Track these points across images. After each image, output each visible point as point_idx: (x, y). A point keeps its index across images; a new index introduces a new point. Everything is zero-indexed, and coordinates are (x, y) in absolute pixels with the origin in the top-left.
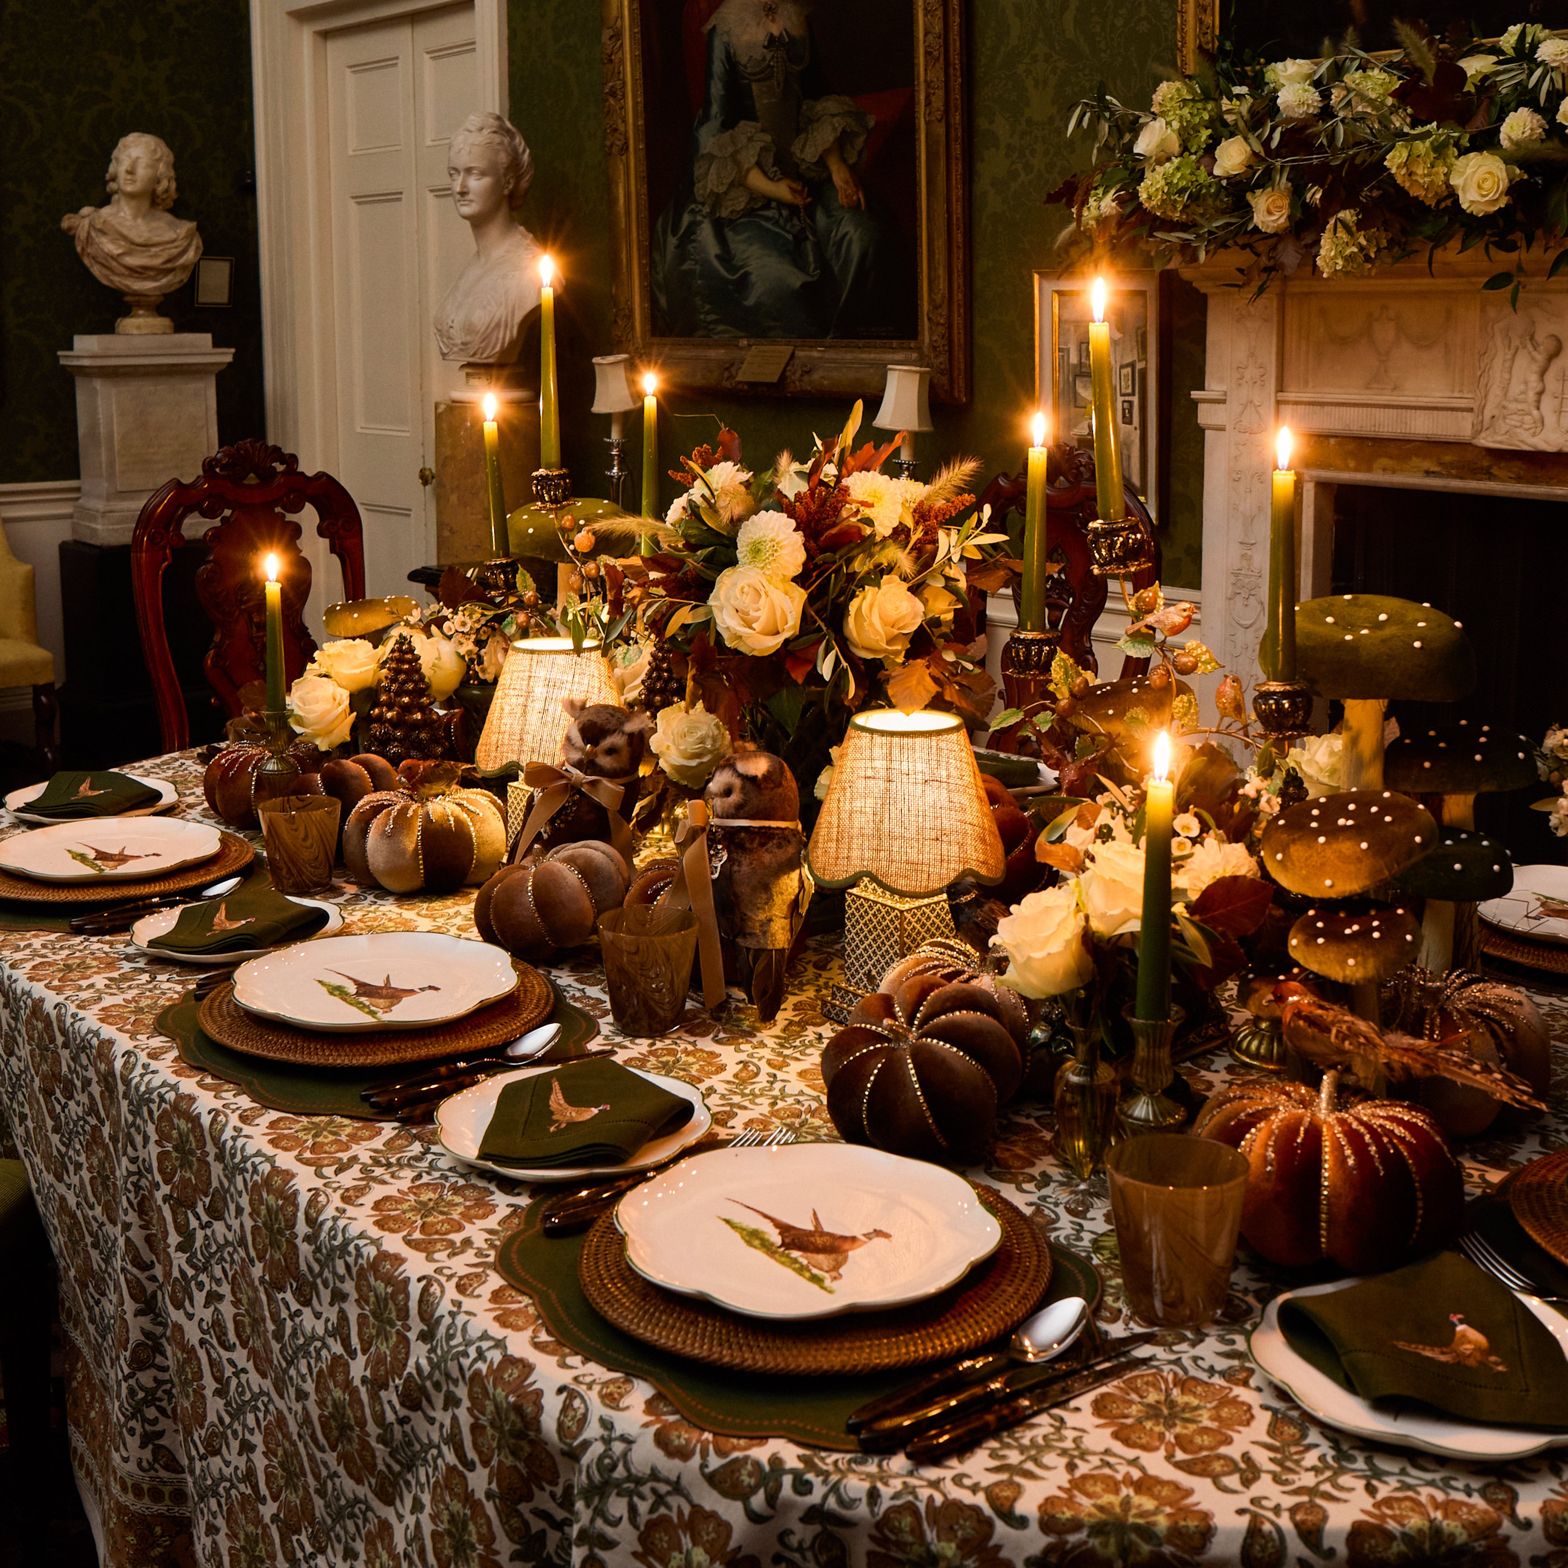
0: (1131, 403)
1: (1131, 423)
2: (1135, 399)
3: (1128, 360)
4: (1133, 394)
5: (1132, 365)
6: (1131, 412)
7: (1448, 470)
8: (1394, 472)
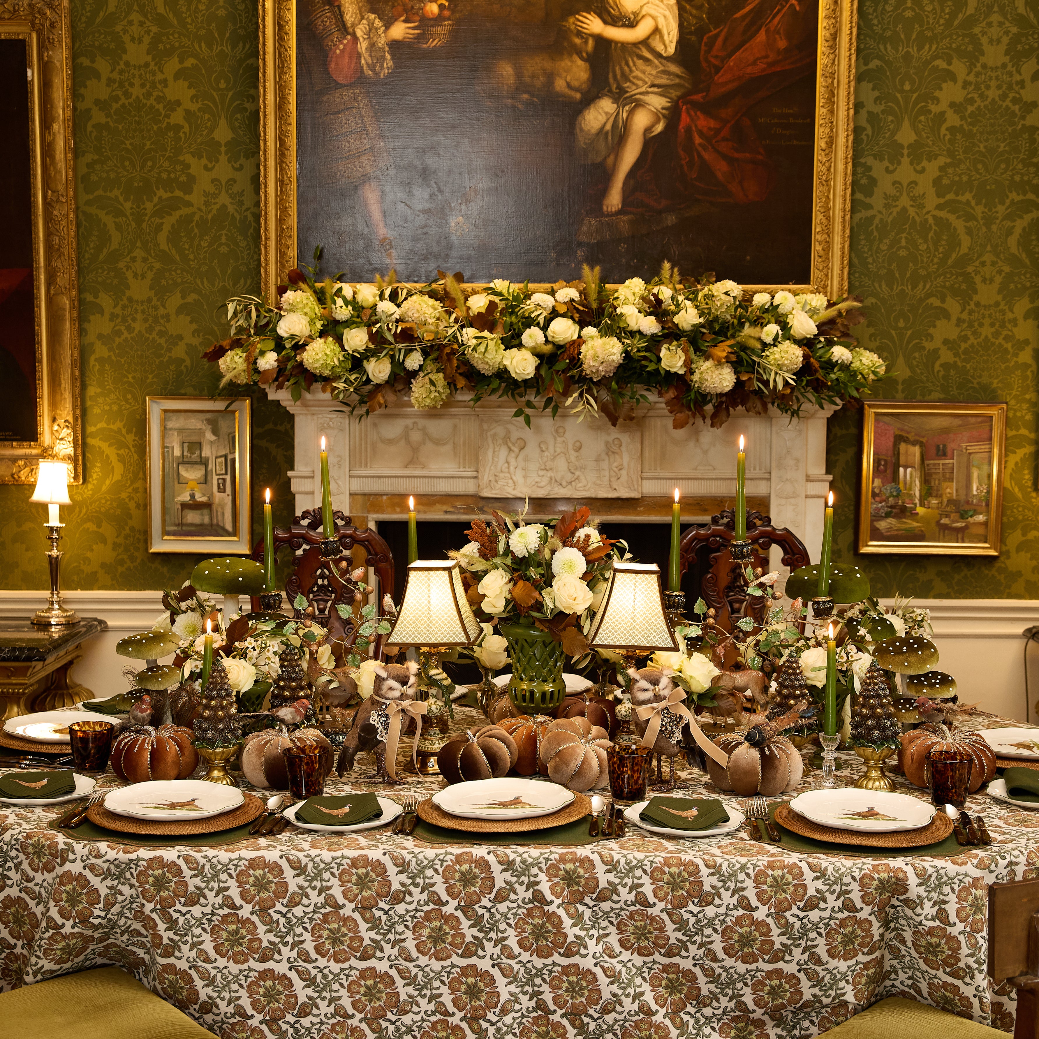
0: (224, 480)
1: (224, 492)
2: (228, 478)
3: (223, 453)
4: (226, 474)
5: (226, 456)
6: (224, 485)
7: (458, 510)
8: (425, 512)
